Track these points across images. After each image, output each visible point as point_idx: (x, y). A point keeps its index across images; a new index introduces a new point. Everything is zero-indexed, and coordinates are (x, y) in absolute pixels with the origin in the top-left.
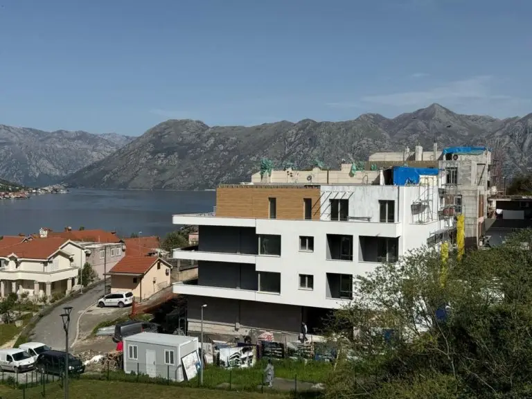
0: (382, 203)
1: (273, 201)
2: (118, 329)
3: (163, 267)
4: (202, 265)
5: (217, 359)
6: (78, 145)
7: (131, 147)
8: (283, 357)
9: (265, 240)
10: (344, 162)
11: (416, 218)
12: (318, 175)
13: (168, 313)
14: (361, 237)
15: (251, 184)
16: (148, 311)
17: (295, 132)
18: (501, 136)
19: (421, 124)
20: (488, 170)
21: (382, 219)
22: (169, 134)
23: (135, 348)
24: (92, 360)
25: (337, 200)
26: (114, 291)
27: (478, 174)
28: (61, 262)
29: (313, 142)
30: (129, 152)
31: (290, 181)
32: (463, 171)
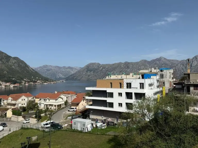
0: (140, 84)
1: (111, 83)
2: (72, 117)
3: (85, 101)
4: (93, 100)
5: (96, 126)
6: (68, 70)
7: (81, 70)
8: (114, 126)
9: (110, 94)
10: (130, 73)
11: (150, 88)
12: (124, 76)
13: (86, 113)
14: (135, 93)
15: (106, 79)
16: (80, 113)
17: (123, 65)
18: (180, 65)
19: (158, 62)
20: (172, 74)
21: (141, 88)
22: (90, 66)
23: (75, 122)
24: (65, 126)
25: (128, 83)
26: (72, 107)
27: (169, 75)
28: (60, 100)
29: (128, 67)
30: (80, 71)
31: (116, 78)
32: (165, 75)
